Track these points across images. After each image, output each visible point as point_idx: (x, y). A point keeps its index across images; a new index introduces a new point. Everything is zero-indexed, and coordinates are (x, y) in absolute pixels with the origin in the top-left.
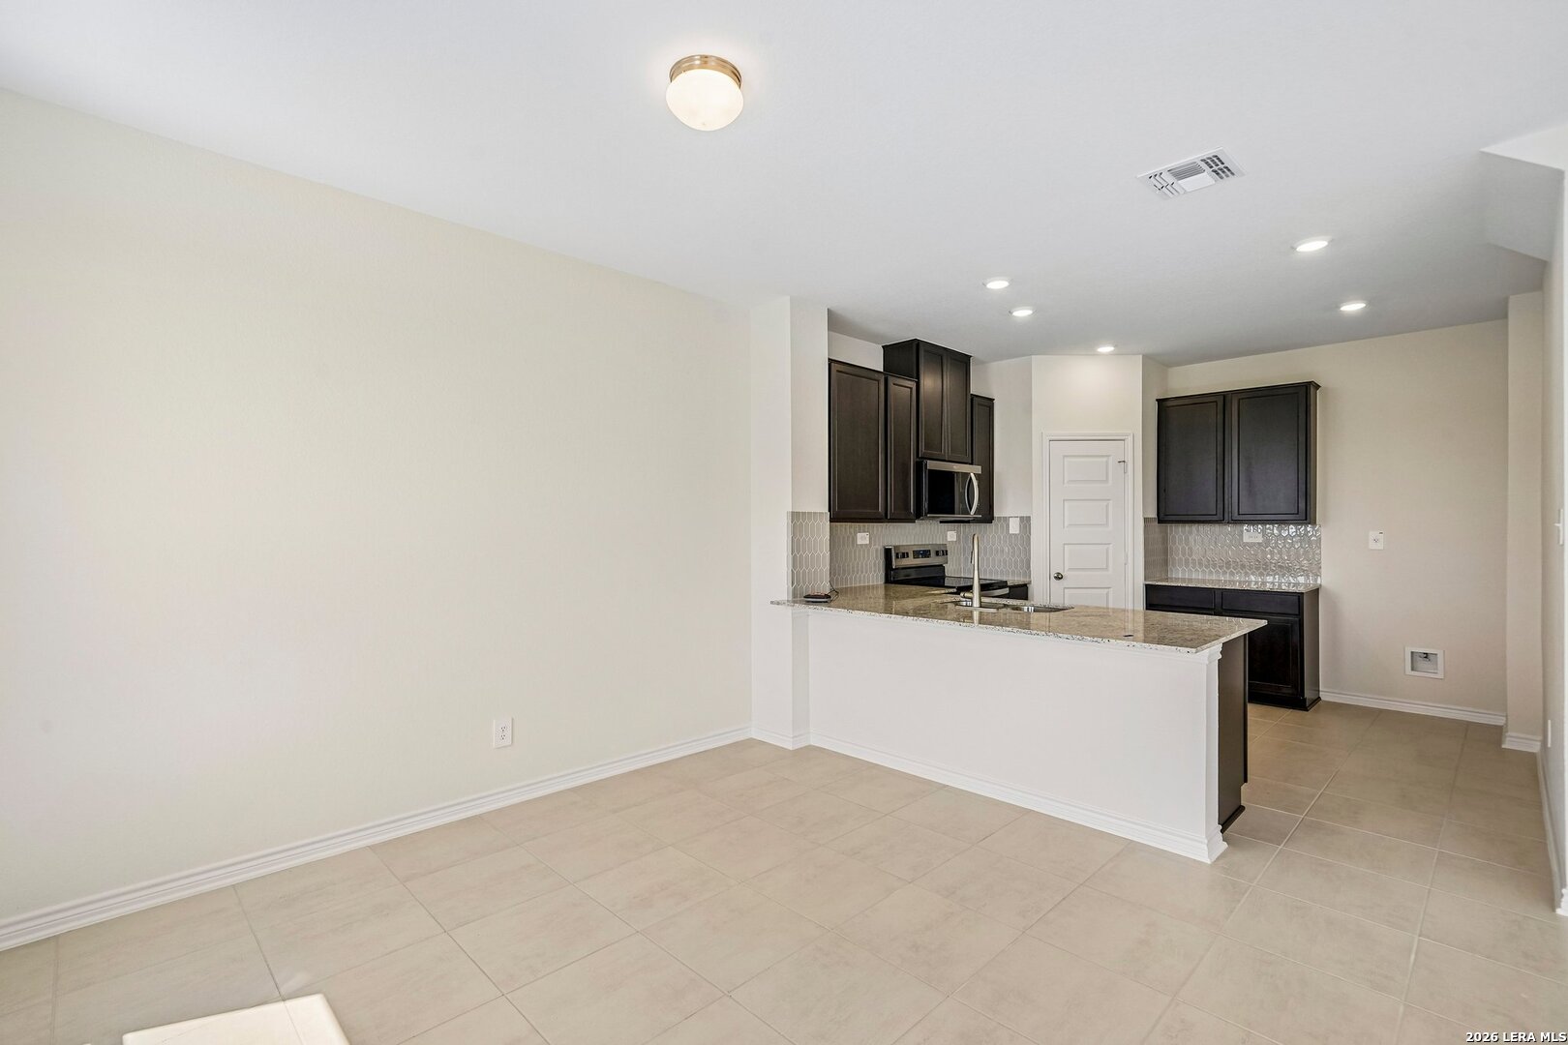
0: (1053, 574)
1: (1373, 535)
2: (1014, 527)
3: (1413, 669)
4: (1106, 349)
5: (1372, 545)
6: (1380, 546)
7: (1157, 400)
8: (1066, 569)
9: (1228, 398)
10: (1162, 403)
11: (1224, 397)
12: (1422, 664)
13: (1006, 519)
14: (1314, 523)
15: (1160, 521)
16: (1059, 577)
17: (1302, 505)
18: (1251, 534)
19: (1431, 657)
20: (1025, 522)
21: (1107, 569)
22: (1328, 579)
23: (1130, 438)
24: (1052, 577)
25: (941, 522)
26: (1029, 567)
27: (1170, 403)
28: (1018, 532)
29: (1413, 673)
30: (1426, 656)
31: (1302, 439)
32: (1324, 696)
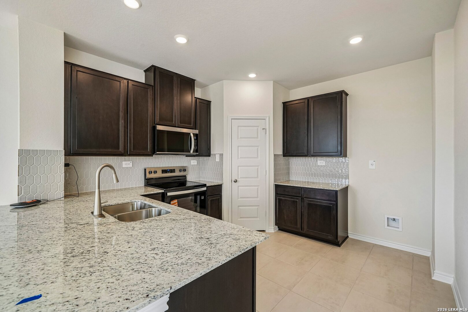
0: (233, 180)
1: (371, 162)
2: (218, 159)
3: (388, 226)
4: (252, 76)
5: (371, 167)
6: (374, 167)
7: (283, 103)
8: (239, 177)
9: (310, 100)
10: (284, 104)
11: (308, 100)
12: (392, 223)
13: (215, 155)
14: (345, 156)
15: (284, 156)
16: (236, 181)
17: (339, 148)
18: (321, 162)
19: (396, 220)
20: (221, 155)
21: (257, 177)
22: (351, 182)
23: (268, 118)
24: (233, 181)
25: (186, 156)
26: (222, 177)
27: (288, 104)
28: (219, 161)
29: (389, 227)
30: (394, 220)
31: (339, 117)
32: (350, 236)
